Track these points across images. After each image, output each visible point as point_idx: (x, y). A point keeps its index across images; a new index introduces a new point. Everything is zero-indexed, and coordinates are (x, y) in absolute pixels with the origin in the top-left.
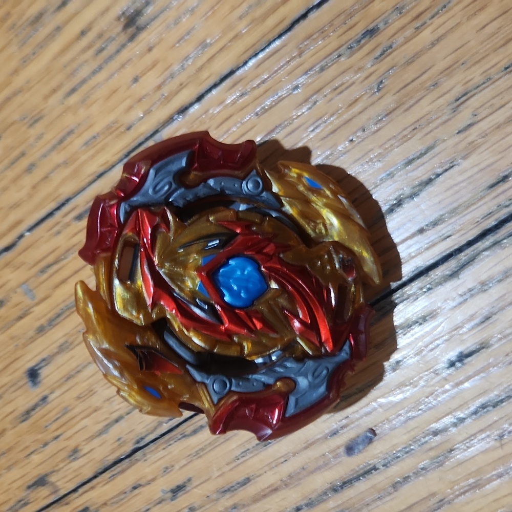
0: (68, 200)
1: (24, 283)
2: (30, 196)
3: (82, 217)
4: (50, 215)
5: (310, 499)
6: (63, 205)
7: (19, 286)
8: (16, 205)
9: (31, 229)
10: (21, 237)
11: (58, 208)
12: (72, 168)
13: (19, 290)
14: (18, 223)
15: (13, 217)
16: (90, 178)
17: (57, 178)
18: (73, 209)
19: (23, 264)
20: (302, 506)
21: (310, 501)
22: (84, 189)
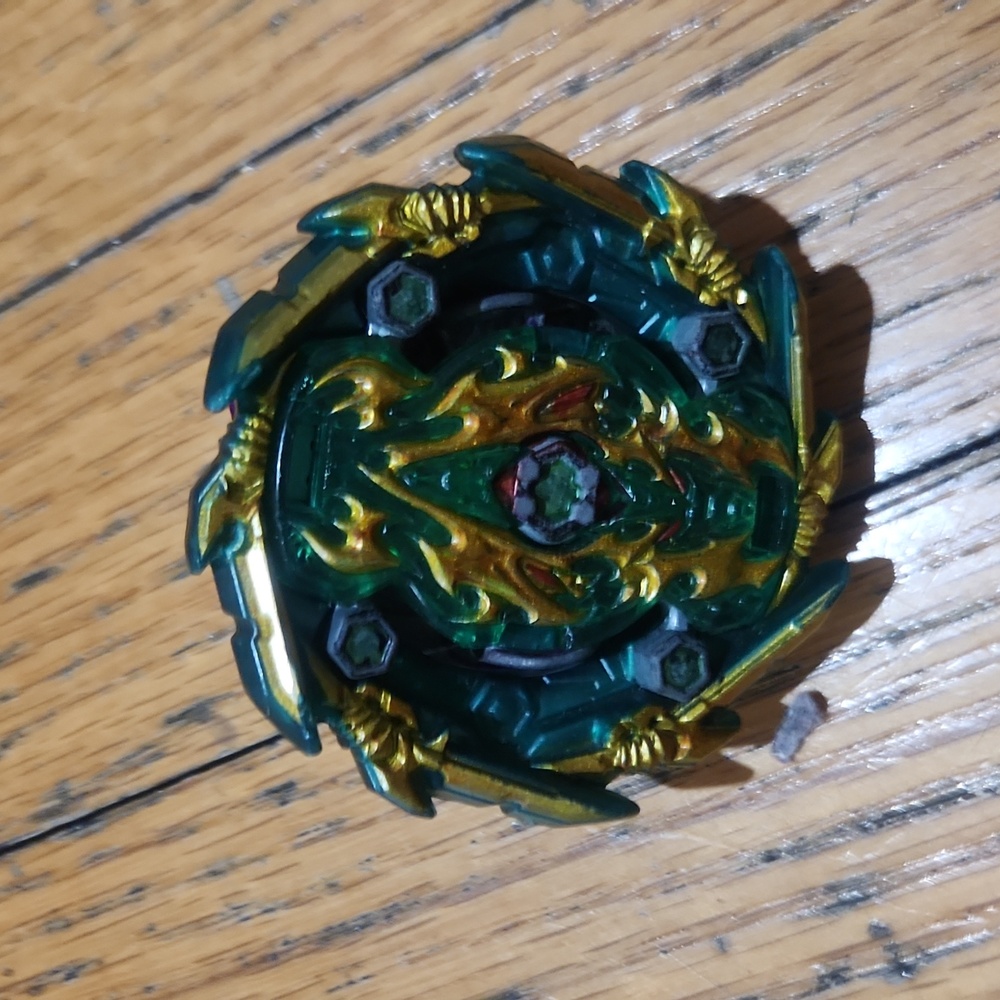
0: (350, 105)
1: (226, 276)
2: (266, 85)
3: (376, 147)
4: (306, 131)
5: (802, 839)
6: (336, 114)
7: (213, 283)
8: (232, 103)
9: (257, 159)
10: (233, 173)
11: (326, 120)
12: (370, 33)
13: (211, 292)
14: (230, 142)
15: (221, 127)
16: (410, 61)
17: (332, 52)
18: (360, 126)
19: (228, 234)
20: (780, 851)
21: (802, 843)
22: (389, 83)
